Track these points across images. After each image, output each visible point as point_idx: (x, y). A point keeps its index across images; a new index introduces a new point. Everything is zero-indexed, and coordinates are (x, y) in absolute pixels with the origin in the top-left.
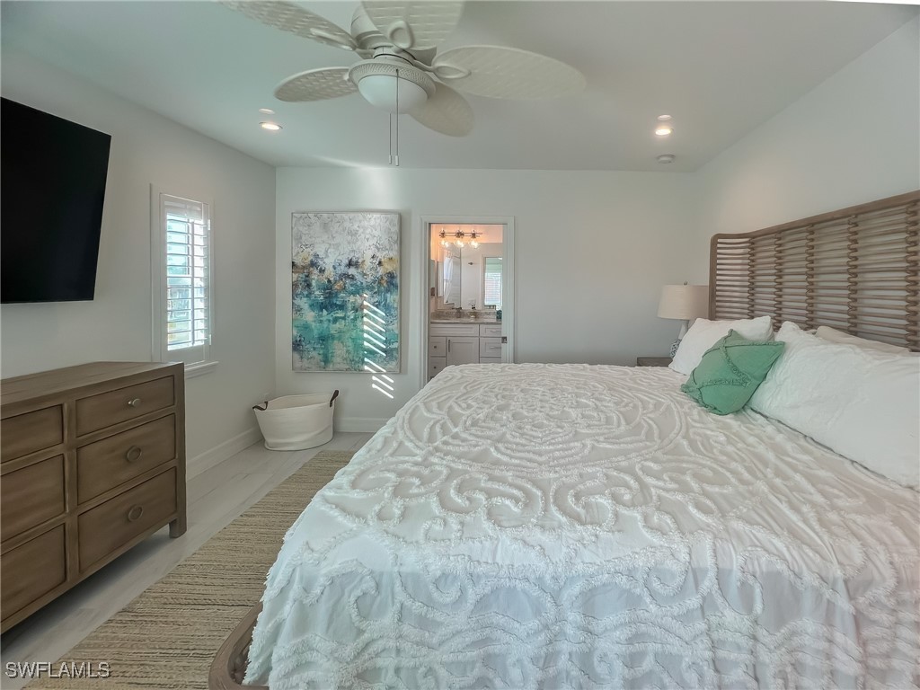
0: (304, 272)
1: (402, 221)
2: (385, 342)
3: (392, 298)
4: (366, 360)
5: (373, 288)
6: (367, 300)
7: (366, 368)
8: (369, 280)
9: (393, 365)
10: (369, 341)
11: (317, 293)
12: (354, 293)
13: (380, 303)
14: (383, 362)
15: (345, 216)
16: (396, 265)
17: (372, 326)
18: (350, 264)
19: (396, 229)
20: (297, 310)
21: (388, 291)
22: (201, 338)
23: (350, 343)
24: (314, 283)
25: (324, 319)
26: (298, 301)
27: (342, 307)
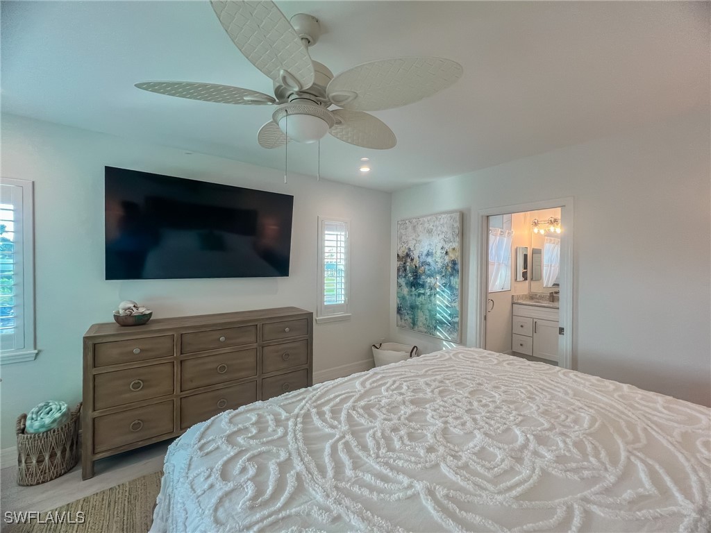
0: (405, 258)
1: (463, 217)
2: (450, 315)
3: (455, 281)
4: (438, 327)
5: (442, 272)
6: (438, 281)
7: (438, 333)
8: (439, 266)
9: (455, 335)
10: (440, 313)
11: (410, 275)
12: (430, 276)
13: (446, 284)
14: (450, 332)
15: (425, 219)
16: (458, 254)
17: (442, 302)
18: (428, 254)
19: (457, 225)
20: (399, 286)
21: (452, 275)
22: (342, 300)
23: (427, 312)
24: (408, 267)
25: (413, 293)
26: (400, 280)
27: (423, 286)
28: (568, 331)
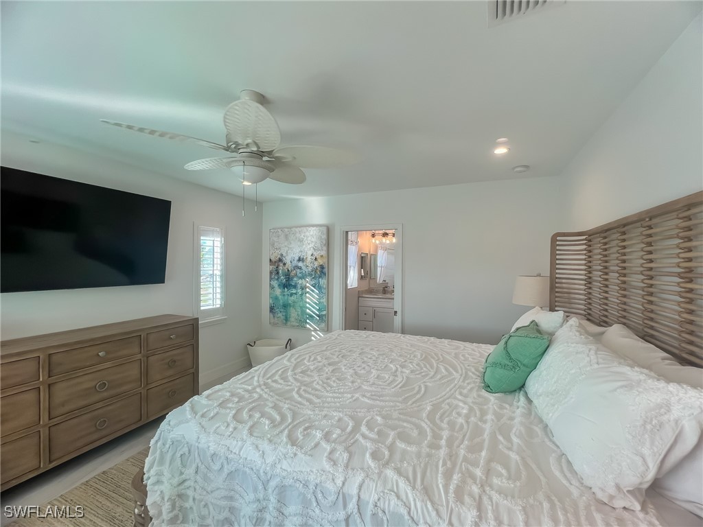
0: (277, 262)
1: (329, 230)
2: (318, 310)
3: (323, 282)
4: (308, 321)
5: (312, 275)
6: (308, 282)
7: (308, 326)
8: (310, 270)
9: (323, 325)
10: (310, 309)
11: (282, 277)
12: (301, 278)
13: (316, 284)
14: (317, 323)
15: (297, 230)
16: (325, 260)
17: (311, 300)
18: (299, 260)
19: (324, 237)
20: (272, 287)
21: (320, 277)
22: (218, 303)
23: (299, 310)
24: (280, 272)
25: (285, 294)
26: (272, 282)
27: (295, 287)
28: (399, 313)
